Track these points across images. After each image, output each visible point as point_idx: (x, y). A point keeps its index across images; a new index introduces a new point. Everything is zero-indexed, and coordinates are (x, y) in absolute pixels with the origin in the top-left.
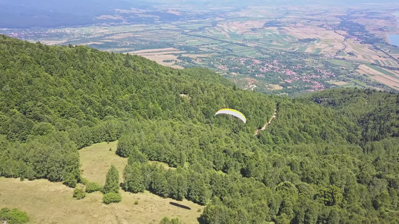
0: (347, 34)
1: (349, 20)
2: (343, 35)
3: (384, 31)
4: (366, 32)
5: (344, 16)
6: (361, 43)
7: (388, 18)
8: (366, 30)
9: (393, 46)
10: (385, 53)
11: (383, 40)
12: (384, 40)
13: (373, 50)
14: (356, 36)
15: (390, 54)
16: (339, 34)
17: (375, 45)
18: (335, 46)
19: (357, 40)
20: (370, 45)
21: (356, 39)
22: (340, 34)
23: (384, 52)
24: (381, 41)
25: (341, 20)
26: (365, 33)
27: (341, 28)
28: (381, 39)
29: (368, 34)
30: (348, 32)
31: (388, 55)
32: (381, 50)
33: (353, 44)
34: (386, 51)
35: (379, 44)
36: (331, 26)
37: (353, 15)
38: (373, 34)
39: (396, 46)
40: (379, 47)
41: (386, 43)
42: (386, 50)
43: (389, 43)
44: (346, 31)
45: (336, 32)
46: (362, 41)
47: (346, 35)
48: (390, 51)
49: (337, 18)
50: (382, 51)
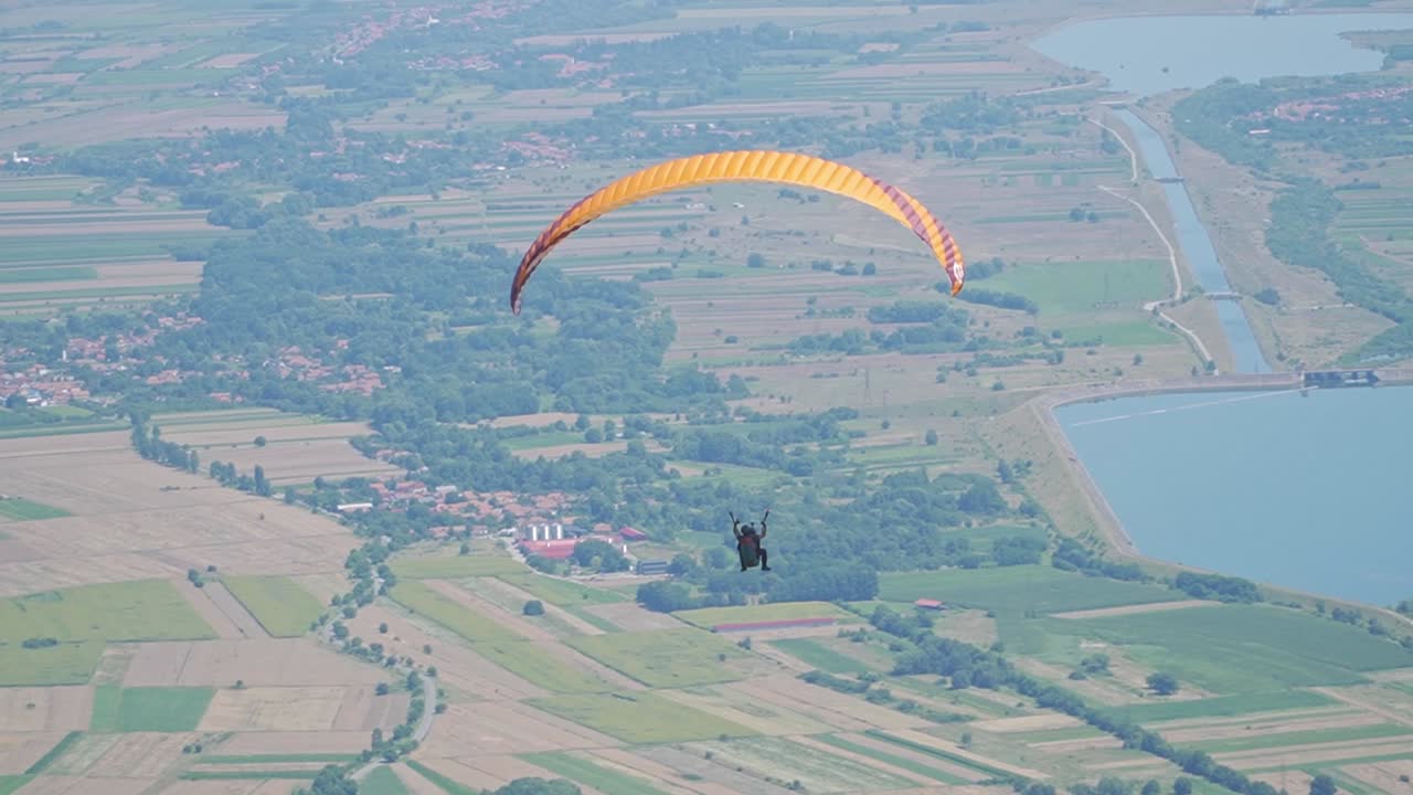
0: (379, 470)
1: (336, 218)
2: (321, 497)
3: (980, 351)
4: (693, 386)
5: (229, 143)
6: (651, 599)
7: (992, 120)
8: (675, 357)
9: (1191, 585)
10: (1098, 722)
11: (1013, 500)
12: (1029, 511)
13: (899, 691)
14: (547, 478)
15: (1177, 735)
16: (223, 474)
17: (903, 612)
18: (221, 713)
19: (581, 557)
20: (826, 623)
21: (551, 536)
22: (258, 485)
23: (1068, 706)
24: (977, 532)
25: (197, 224)
26: (677, 423)
27: (236, 365)
28: (979, 501)
29: (740, 430)
30: (379, 419)
31: (1151, 745)
32: (1024, 687)
33: (527, 627)
34: (1092, 691)
35: (950, 577)
36: (50, 359)
37: (384, 120)
38: (820, 427)
39: (1233, 589)
40: (968, 630)
41: (1068, 556)
42: (1097, 666)
43: (1123, 547)
44: (351, 414)
45: (177, 458)
46: (676, 569)
47: (357, 487)
48: (1162, 685)
49: (128, 200)
50: (1049, 699)
